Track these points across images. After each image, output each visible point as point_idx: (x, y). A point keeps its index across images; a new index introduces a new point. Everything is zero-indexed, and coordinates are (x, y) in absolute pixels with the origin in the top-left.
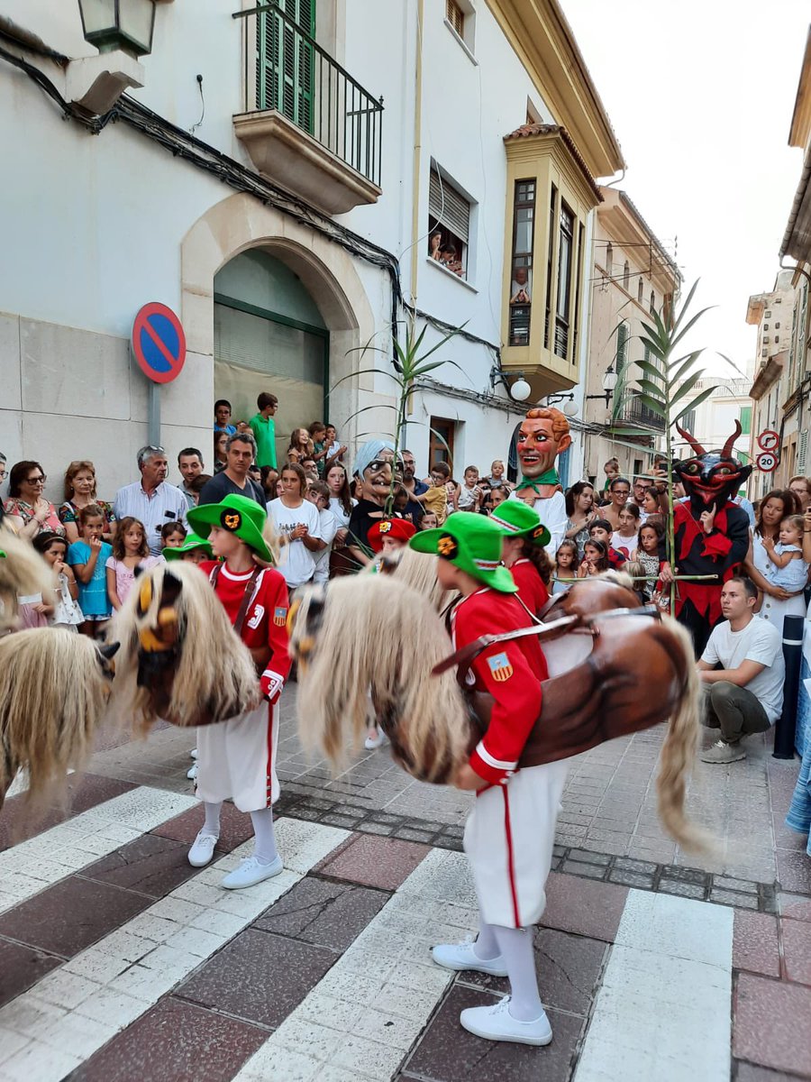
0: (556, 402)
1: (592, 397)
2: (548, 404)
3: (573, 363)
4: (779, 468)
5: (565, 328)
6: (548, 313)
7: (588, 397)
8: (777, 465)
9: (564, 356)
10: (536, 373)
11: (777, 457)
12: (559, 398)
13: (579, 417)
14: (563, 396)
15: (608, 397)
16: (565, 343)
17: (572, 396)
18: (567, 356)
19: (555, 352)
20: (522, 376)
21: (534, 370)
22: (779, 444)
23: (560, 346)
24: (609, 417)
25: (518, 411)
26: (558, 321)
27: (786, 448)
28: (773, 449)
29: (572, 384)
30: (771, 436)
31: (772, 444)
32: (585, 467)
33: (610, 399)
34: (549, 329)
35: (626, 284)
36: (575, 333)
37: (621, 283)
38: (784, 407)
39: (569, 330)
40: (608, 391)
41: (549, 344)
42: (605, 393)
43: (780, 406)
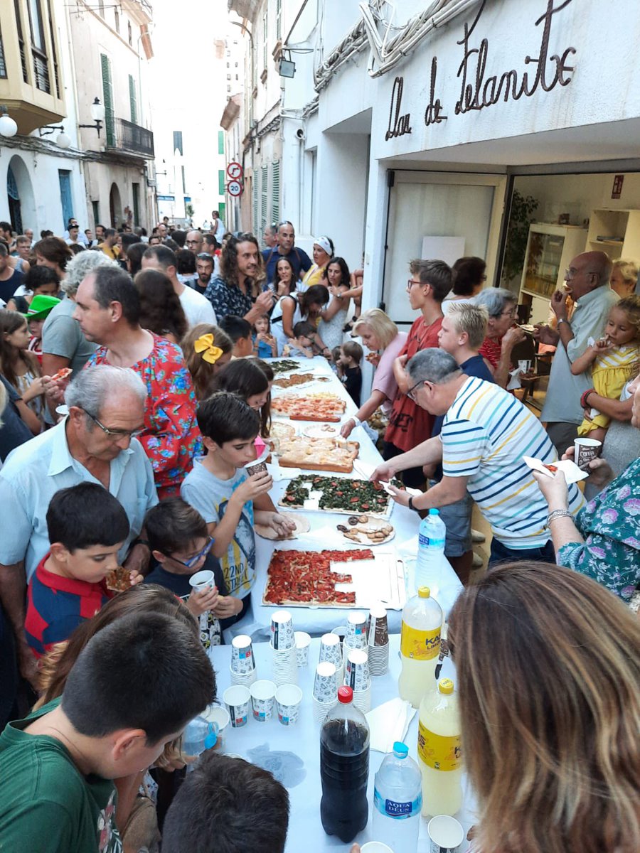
0: (48, 133)
1: (84, 126)
2: (41, 135)
3: (59, 97)
4: (244, 194)
5: (45, 61)
6: (22, 45)
7: (80, 126)
8: (242, 191)
9: (48, 90)
10: (20, 108)
11: (242, 184)
12: (50, 130)
13: (74, 145)
14: (54, 128)
15: (98, 127)
16: (46, 76)
17: (62, 128)
18: (51, 90)
19: (38, 87)
20: (5, 112)
21: (17, 105)
22: (242, 174)
23: (41, 80)
24: (103, 145)
25: (10, 145)
26: (34, 53)
27: (246, 178)
28: (238, 177)
29: (59, 118)
30: (236, 166)
31: (237, 173)
32: (87, 193)
33: (101, 130)
34: (26, 63)
35: (102, 14)
36: (56, 67)
37: (97, 12)
38: (244, 143)
39: (48, 62)
40: (98, 121)
41: (28, 77)
42: (95, 124)
43: (241, 142)
